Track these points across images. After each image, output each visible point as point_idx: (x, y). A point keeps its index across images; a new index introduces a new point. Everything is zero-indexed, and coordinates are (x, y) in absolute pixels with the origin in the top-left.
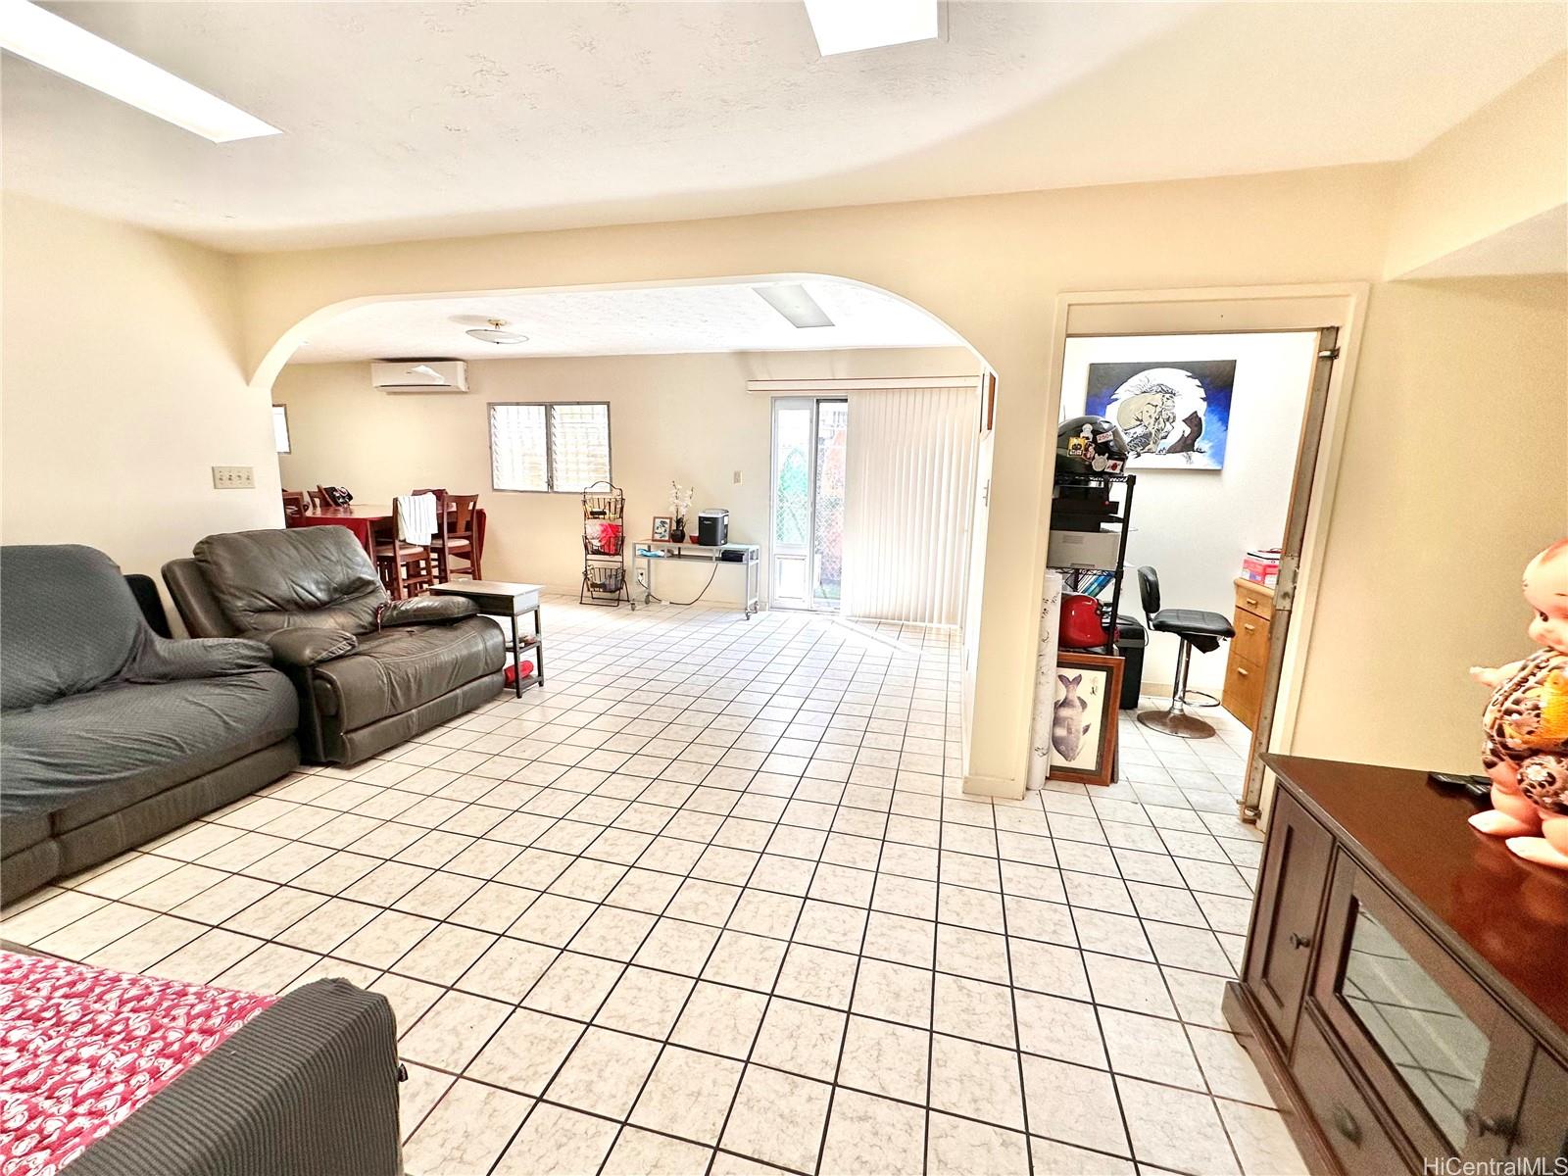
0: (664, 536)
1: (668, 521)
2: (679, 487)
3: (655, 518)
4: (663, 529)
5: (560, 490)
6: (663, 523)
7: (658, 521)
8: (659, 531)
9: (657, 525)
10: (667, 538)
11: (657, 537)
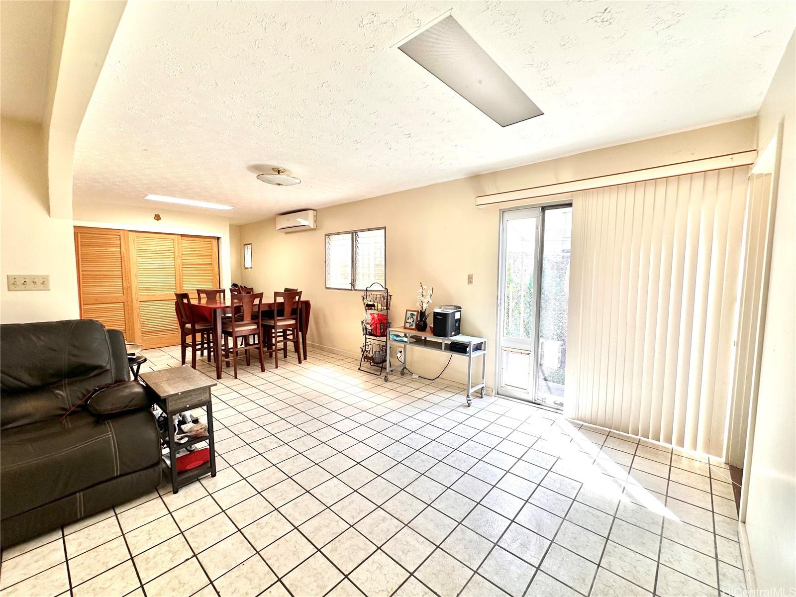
0: (412, 325)
1: (415, 313)
2: (424, 287)
3: (407, 311)
4: (412, 319)
5: (357, 289)
6: (412, 315)
7: (409, 313)
8: (410, 321)
9: (408, 316)
10: (414, 327)
11: (408, 325)
